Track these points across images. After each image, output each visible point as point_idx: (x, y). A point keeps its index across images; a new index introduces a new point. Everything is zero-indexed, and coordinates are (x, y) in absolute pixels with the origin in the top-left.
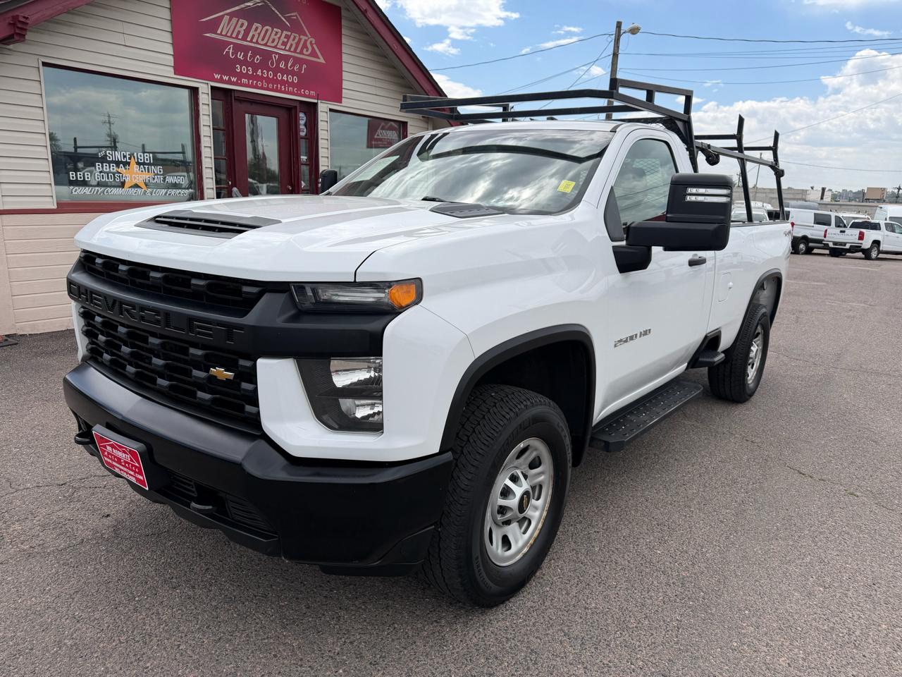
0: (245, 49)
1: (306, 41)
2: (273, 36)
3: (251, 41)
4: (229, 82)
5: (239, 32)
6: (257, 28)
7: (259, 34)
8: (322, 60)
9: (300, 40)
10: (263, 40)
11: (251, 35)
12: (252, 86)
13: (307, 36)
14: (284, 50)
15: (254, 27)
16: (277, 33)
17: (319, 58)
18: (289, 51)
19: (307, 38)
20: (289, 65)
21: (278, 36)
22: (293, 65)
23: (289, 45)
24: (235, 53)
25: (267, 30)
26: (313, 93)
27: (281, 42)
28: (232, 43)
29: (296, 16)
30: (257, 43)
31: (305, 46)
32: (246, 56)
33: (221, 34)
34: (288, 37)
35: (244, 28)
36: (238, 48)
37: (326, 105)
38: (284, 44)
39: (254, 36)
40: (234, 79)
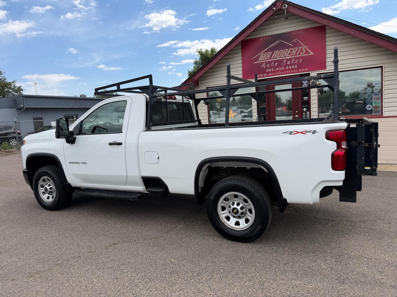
0: (270, 62)
1: (302, 49)
2: (284, 53)
3: (273, 58)
4: (264, 76)
5: (268, 57)
6: (276, 52)
7: (277, 55)
8: (312, 53)
9: (298, 49)
10: (279, 56)
11: (273, 56)
12: (274, 75)
13: (302, 46)
14: (290, 56)
15: (275, 53)
16: (286, 51)
17: (310, 53)
18: (293, 55)
19: (302, 47)
20: (292, 62)
21: (287, 52)
22: (295, 61)
23: (292, 53)
24: (266, 65)
25: (281, 52)
26: (306, 69)
27: (288, 53)
28: (264, 62)
29: (297, 40)
30: (276, 58)
31: (302, 51)
32: (270, 65)
33: (260, 61)
34: (291, 51)
35: (270, 55)
36: (267, 63)
37: (315, 73)
38: (290, 54)
39: (274, 56)
40: (265, 75)
